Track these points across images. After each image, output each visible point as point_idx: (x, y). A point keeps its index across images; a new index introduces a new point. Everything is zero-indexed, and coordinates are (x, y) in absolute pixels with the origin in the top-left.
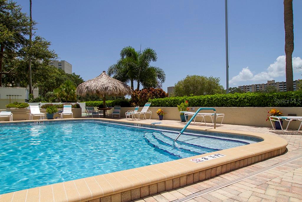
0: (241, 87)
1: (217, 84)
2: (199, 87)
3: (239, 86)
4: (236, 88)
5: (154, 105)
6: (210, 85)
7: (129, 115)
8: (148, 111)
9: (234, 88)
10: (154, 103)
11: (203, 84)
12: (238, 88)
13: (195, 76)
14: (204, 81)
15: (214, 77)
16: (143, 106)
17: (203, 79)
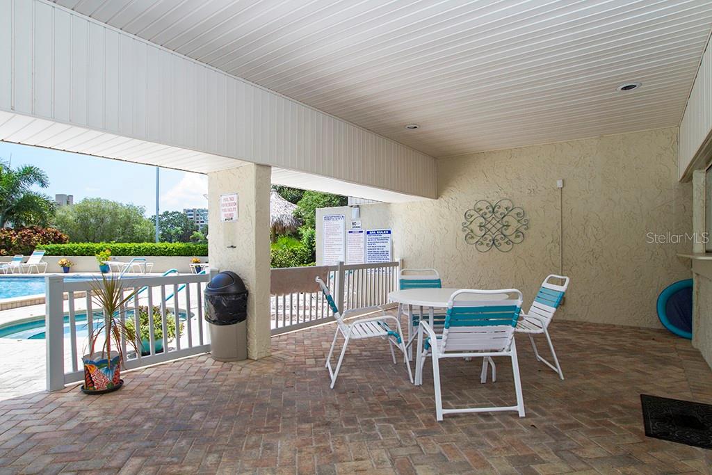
0: (189, 211)
1: (141, 217)
2: (109, 220)
3: (184, 210)
4: (178, 212)
5: (50, 253)
6: (128, 217)
7: (6, 268)
8: (41, 261)
9: (174, 213)
10: (50, 251)
11: (116, 214)
12: (182, 212)
13: (99, 200)
14: (118, 211)
15: (136, 205)
16: (30, 254)
17: (115, 206)
